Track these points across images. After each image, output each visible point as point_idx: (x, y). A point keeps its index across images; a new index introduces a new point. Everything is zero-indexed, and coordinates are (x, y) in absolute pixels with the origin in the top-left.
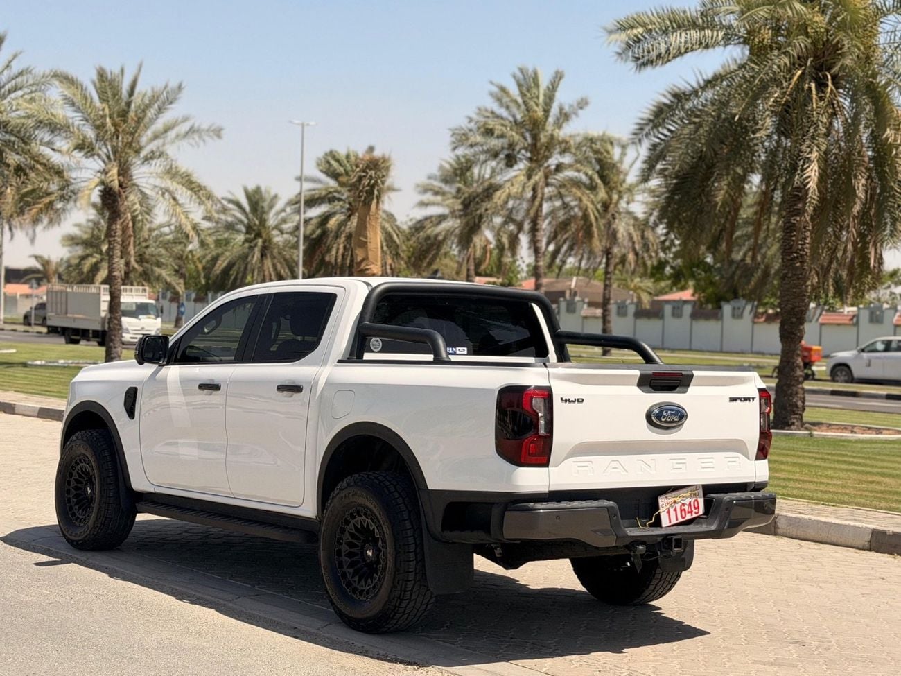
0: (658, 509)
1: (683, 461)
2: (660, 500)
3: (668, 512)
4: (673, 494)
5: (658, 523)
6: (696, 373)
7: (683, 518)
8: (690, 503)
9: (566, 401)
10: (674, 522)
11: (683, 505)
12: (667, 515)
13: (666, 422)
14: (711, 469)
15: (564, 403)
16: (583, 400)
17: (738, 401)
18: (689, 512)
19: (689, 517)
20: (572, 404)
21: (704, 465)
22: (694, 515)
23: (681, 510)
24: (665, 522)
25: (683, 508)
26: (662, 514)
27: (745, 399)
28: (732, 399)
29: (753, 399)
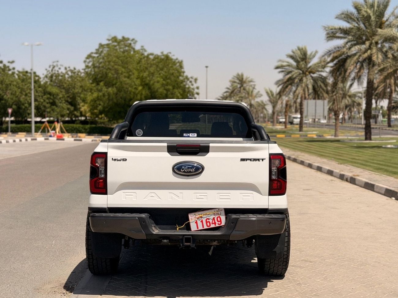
0: (188, 220)
1: (206, 194)
2: (190, 216)
3: (196, 223)
4: (200, 213)
5: (188, 228)
6: (211, 145)
7: (207, 226)
8: (214, 218)
9: (115, 160)
10: (201, 228)
11: (209, 219)
12: (196, 224)
13: (184, 172)
14: (229, 200)
15: (114, 161)
16: (126, 160)
17: (248, 161)
18: (212, 223)
19: (213, 226)
20: (119, 162)
21: (221, 197)
22: (217, 225)
23: (207, 222)
24: (193, 227)
26: (191, 224)
27: (255, 160)
28: (242, 160)
29: (263, 160)
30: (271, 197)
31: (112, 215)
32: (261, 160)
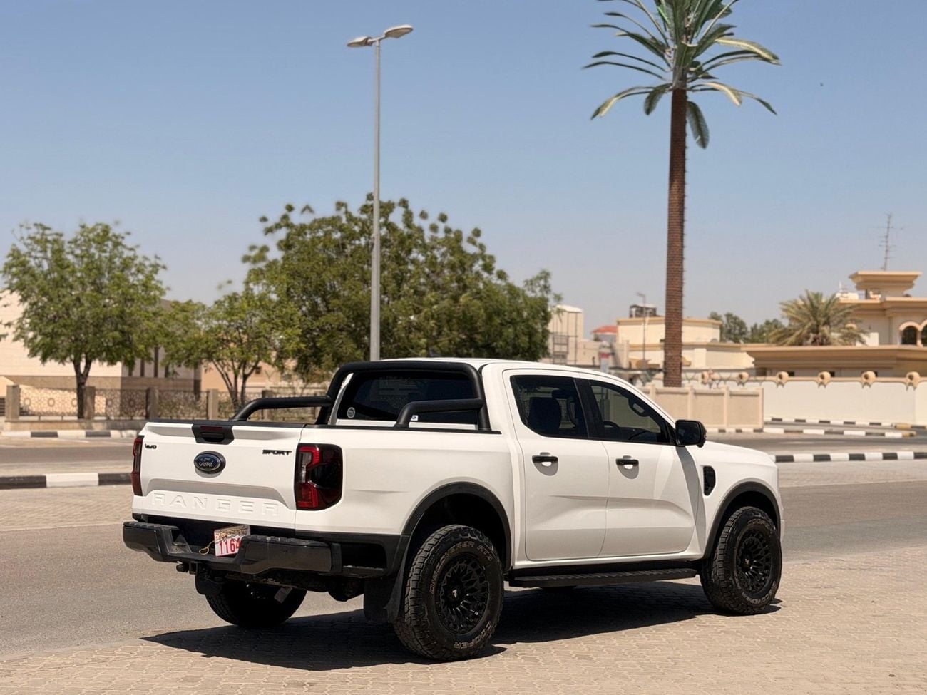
0: (214, 539)
1: (228, 502)
2: (215, 534)
3: (221, 544)
4: (225, 530)
5: (212, 552)
6: (234, 428)
7: (232, 550)
8: (238, 539)
9: (147, 447)
10: (225, 553)
11: (233, 540)
12: (220, 546)
14: (251, 512)
17: (271, 454)
21: (244, 508)
23: (232, 545)
24: (218, 553)
25: (232, 542)
26: (216, 546)
27: (279, 452)
28: (266, 452)
29: (288, 452)
30: (299, 511)
31: (149, 525)
32: (285, 453)
